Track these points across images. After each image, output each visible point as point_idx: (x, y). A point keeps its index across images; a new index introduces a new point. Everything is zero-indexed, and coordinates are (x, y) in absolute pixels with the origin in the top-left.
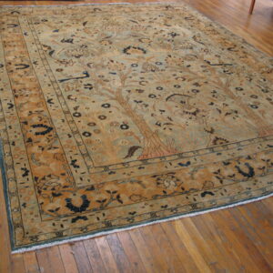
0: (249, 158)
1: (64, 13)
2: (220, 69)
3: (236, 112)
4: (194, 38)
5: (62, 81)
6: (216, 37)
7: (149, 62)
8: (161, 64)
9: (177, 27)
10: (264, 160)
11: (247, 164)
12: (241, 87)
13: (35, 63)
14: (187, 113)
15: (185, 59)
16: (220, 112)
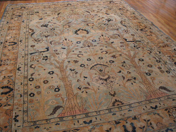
0: (135, 118)
1: (49, 7)
2: (132, 44)
3: (135, 79)
4: (121, 22)
5: (31, 54)
6: (135, 21)
7: (88, 40)
8: (95, 41)
9: (113, 15)
10: (145, 120)
11: (132, 124)
12: (143, 58)
13: (21, 41)
14: (101, 79)
15: (112, 37)
16: (124, 78)
